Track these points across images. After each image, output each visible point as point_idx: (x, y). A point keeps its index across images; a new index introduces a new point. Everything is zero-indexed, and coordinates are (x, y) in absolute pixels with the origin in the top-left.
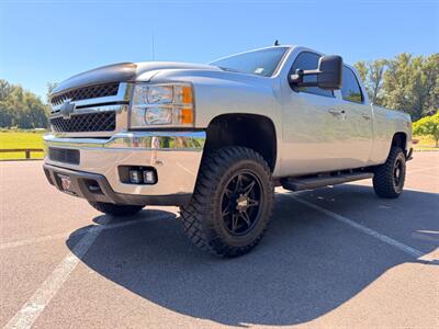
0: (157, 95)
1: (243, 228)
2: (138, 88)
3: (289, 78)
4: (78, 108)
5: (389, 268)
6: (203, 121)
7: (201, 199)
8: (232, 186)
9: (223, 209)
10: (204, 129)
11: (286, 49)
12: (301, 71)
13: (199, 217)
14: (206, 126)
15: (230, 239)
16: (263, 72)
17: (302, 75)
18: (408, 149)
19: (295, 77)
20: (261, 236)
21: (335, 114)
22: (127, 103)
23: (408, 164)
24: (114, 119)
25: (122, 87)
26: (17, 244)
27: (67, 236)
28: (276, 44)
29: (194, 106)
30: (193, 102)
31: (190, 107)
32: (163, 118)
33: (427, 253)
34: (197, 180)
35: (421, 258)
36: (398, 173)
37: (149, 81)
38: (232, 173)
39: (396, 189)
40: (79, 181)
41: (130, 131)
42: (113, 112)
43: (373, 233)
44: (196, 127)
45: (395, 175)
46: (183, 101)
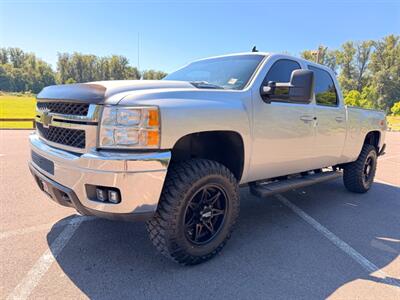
0: (125, 117)
1: (207, 236)
2: (107, 111)
3: (261, 89)
4: (55, 120)
5: (341, 285)
6: (169, 142)
7: (164, 215)
8: (197, 199)
9: (186, 222)
10: (170, 150)
11: (263, 57)
12: (274, 83)
13: (162, 232)
14: (171, 147)
15: (192, 249)
16: (236, 84)
17: (273, 87)
18: (381, 146)
19: (267, 89)
20: (224, 243)
21: (306, 121)
22: (96, 124)
23: (380, 160)
24: (84, 137)
25: (92, 109)
27: (49, 227)
28: (254, 50)
29: (160, 129)
30: (160, 123)
31: (156, 129)
32: (126, 138)
33: (380, 267)
34: (162, 195)
35: (374, 274)
36: (368, 170)
37: (117, 105)
38: (196, 188)
39: (365, 185)
40: (54, 189)
41: (99, 150)
42: (83, 131)
43: (334, 238)
44: (162, 148)
45: (365, 172)
46: (150, 124)
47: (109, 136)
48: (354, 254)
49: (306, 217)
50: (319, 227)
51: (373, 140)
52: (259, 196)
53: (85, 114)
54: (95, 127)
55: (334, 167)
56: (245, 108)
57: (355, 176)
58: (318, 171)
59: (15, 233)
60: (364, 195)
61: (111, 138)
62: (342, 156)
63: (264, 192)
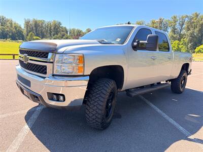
0: (67, 59)
3: (132, 44)
4: (30, 60)
6: (88, 71)
10: (89, 75)
11: (133, 27)
12: (139, 41)
14: (89, 74)
16: (120, 41)
17: (138, 43)
19: (135, 44)
21: (154, 59)
24: (46, 69)
25: (50, 55)
26: (4, 116)
28: (129, 23)
29: (84, 65)
30: (84, 62)
31: (82, 65)
32: (67, 69)
36: (183, 82)
37: (63, 53)
39: (181, 90)
40: (30, 94)
41: (53, 75)
42: (46, 66)
43: (166, 116)
44: (85, 74)
45: (181, 83)
46: (79, 62)
47: (58, 69)
48: (175, 124)
49: (153, 106)
50: (159, 111)
51: (185, 67)
52: (131, 96)
53: (47, 57)
54: (52, 64)
55: (167, 81)
56: (125, 53)
57: (176, 85)
58: (159, 83)
59: (10, 115)
60: (181, 95)
61: (59, 69)
62: (171, 76)
63: (133, 94)
